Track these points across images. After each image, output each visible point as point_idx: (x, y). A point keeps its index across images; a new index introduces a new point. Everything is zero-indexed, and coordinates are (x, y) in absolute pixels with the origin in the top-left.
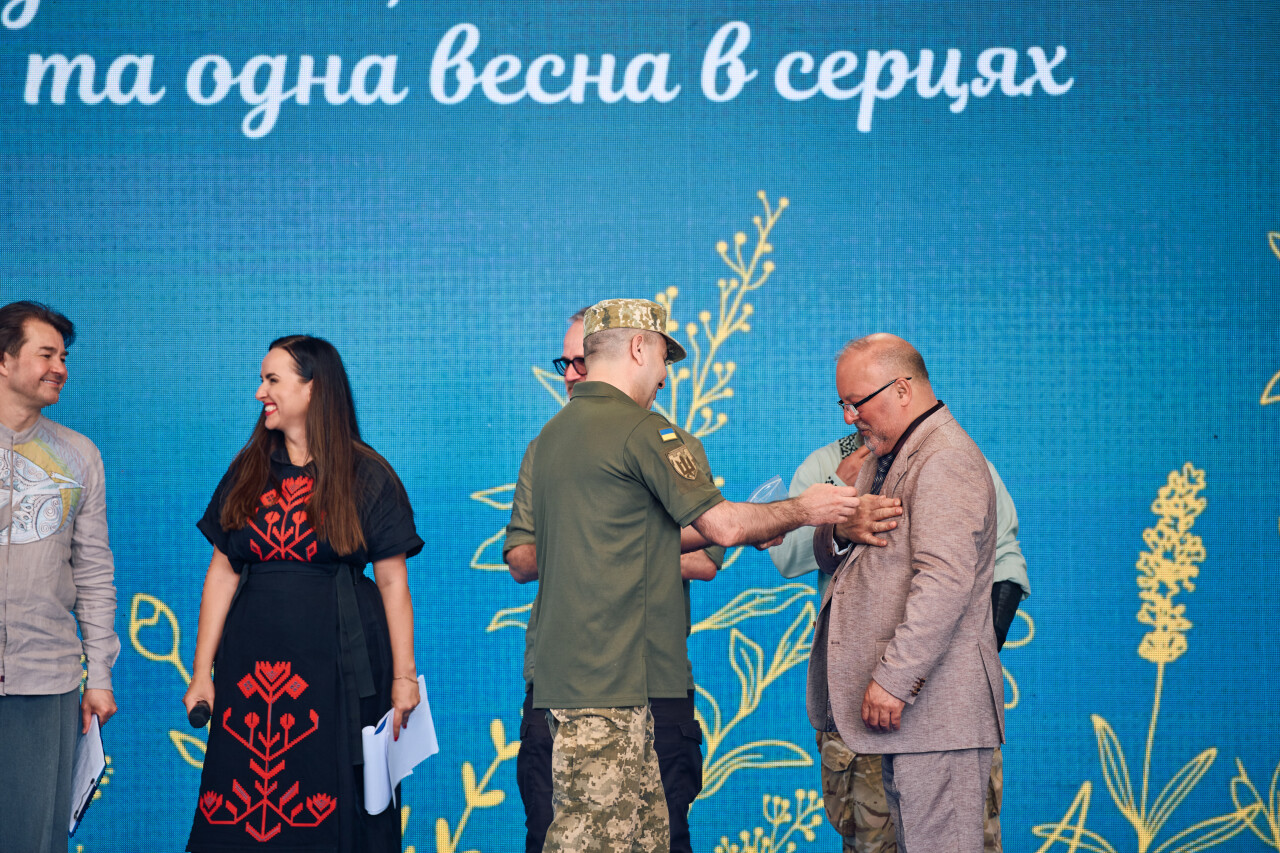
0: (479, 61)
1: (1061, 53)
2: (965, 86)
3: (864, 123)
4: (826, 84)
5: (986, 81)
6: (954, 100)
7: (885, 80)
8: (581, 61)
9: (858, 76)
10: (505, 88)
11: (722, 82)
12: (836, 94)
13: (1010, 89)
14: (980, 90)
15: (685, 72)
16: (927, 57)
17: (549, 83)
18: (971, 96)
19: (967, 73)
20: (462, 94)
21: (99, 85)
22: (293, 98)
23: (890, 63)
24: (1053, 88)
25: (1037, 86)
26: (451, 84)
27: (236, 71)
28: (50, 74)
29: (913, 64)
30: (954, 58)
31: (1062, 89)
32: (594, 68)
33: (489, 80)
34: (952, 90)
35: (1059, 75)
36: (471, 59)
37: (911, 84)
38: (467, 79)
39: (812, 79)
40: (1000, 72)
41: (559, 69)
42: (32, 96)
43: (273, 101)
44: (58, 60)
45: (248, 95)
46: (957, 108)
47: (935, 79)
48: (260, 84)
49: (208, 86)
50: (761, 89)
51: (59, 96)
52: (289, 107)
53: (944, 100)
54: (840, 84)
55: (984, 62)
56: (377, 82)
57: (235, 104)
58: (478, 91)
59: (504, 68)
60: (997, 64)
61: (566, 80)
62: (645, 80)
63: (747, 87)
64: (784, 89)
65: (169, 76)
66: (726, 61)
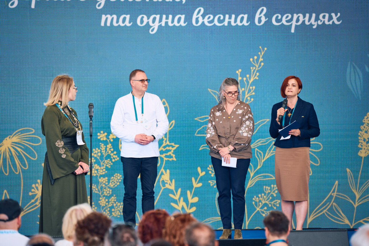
0: (203, 16)
1: (339, 14)
2: (316, 22)
3: (293, 31)
4: (284, 21)
5: (321, 21)
6: (314, 25)
7: (298, 20)
8: (227, 16)
9: (291, 20)
10: (209, 22)
11: (260, 21)
12: (286, 24)
13: (327, 23)
14: (320, 23)
15: (251, 19)
16: (307, 15)
17: (220, 21)
18: (318, 24)
19: (317, 19)
20: (200, 24)
21: (117, 22)
22: (161, 25)
23: (299, 16)
24: (337, 23)
25: (333, 22)
26: (197, 21)
27: (148, 19)
28: (107, 19)
29: (304, 17)
30: (314, 15)
31: (339, 23)
32: (230, 18)
33: (206, 20)
34: (313, 23)
35: (338, 20)
36: (202, 16)
37: (304, 22)
38: (201, 20)
39: (281, 20)
40: (325, 19)
41: (222, 18)
42: (102, 24)
43: (156, 25)
44: (109, 16)
45: (151, 24)
46: (314, 27)
47: (309, 20)
48: (154, 21)
49: (142, 22)
50: (269, 23)
51: (108, 24)
52: (160, 27)
53: (311, 25)
54: (287, 21)
55: (321, 16)
56: (180, 21)
57: (148, 26)
58: (203, 23)
59: (209, 18)
60: (324, 17)
61: (224, 20)
62: (242, 20)
63: (265, 22)
64: (274, 23)
65: (133, 20)
66: (260, 16)
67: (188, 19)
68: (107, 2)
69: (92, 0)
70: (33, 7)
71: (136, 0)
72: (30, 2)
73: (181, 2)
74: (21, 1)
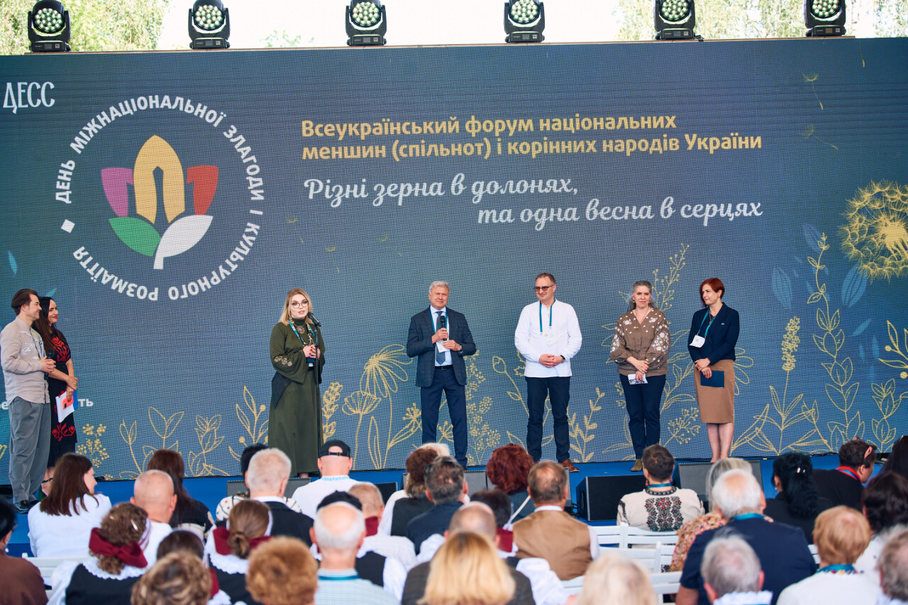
0: (599, 209)
1: (759, 204)
2: (733, 213)
3: (706, 224)
4: (695, 214)
5: (739, 212)
6: (730, 217)
7: (711, 212)
8: (627, 208)
9: (703, 211)
10: (606, 216)
11: (666, 213)
12: (696, 215)
13: (745, 214)
14: (737, 215)
15: (656, 210)
16: (722, 206)
17: (618, 214)
18: (735, 216)
19: (734, 210)
20: (594, 218)
21: (497, 218)
22: (549, 219)
23: (712, 207)
24: (757, 214)
25: (753, 214)
26: (591, 215)
27: (533, 213)
28: (485, 215)
29: (719, 208)
30: (730, 206)
31: (760, 214)
32: (631, 210)
33: (602, 213)
34: (729, 214)
35: (759, 210)
36: (597, 208)
37: (718, 213)
38: (596, 213)
39: (691, 212)
40: (743, 210)
41: (621, 211)
42: (480, 221)
43: (543, 220)
44: (487, 212)
45: (537, 219)
46: (731, 219)
47: (725, 211)
48: (540, 216)
49: (526, 217)
50: (677, 214)
51: (487, 221)
52: (547, 222)
53: (727, 217)
54: (698, 213)
55: (738, 207)
56: (571, 215)
57: (533, 222)
58: (599, 216)
59: (606, 210)
60: (742, 207)
61: (623, 213)
62: (645, 213)
63: (673, 214)
64: (683, 215)
65: (516, 215)
66: (667, 207)
67: (581, 212)
68: (485, 195)
69: (468, 194)
70: (400, 203)
71: (519, 191)
72: (397, 198)
73: (572, 192)
74: (386, 198)
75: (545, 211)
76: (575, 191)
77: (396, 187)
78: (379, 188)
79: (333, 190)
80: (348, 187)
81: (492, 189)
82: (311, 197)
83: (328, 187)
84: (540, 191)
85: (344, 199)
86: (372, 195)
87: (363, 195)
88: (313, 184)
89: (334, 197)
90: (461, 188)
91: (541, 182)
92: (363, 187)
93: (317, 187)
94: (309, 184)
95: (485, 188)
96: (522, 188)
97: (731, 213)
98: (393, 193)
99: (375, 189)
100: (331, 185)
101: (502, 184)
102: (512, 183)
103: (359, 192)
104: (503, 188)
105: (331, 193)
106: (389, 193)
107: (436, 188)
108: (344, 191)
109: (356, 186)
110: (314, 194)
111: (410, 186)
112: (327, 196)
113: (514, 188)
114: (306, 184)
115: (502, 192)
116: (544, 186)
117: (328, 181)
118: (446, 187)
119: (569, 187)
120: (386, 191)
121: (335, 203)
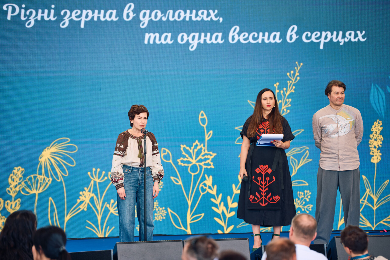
0: (239, 34)
1: (364, 32)
2: (343, 39)
3: (321, 47)
4: (313, 39)
5: (348, 38)
6: (341, 42)
7: (326, 38)
8: (261, 34)
9: (320, 37)
10: (245, 40)
11: (291, 38)
12: (314, 41)
13: (353, 40)
14: (346, 40)
15: (283, 36)
16: (335, 33)
17: (254, 38)
18: (344, 42)
19: (344, 36)
20: (235, 41)
21: (160, 40)
22: (200, 42)
23: (327, 34)
24: (362, 40)
25: (359, 39)
26: (233, 39)
27: (188, 36)
28: (150, 37)
29: (332, 34)
30: (341, 33)
31: (364, 40)
32: (264, 35)
33: (241, 38)
34: (340, 40)
35: (363, 37)
36: (237, 34)
37: (332, 39)
38: (236, 38)
39: (310, 38)
40: (350, 36)
41: (256, 36)
42: (146, 42)
43: (195, 43)
44: (151, 34)
45: (191, 41)
46: (341, 44)
47: (337, 38)
48: (193, 39)
49: (182, 39)
50: (299, 40)
51: (151, 42)
52: (199, 44)
53: (339, 42)
54: (316, 39)
55: (347, 34)
56: (217, 39)
57: (188, 43)
58: (239, 40)
59: (244, 35)
60: (350, 35)
61: (258, 38)
62: (275, 38)
63: (296, 39)
64: (304, 39)
65: (174, 37)
66: (292, 34)
67: (225, 37)
68: (151, 21)
69: (137, 20)
70: (82, 26)
71: (177, 19)
72: (80, 21)
73: (219, 20)
74: (71, 21)
75: (197, 35)
76: (221, 20)
77: (79, 12)
78: (65, 13)
79: (28, 13)
80: (40, 11)
81: (156, 16)
82: (9, 18)
83: (23, 11)
84: (194, 19)
85: (36, 21)
86: (60, 18)
87: (52, 18)
88: (10, 8)
89: (28, 19)
90: (132, 15)
91: (194, 12)
92: (52, 12)
93: (14, 10)
94: (7, 7)
95: (150, 16)
96: (179, 16)
97: (342, 39)
98: (77, 17)
99: (62, 13)
100: (26, 9)
101: (164, 12)
102: (171, 12)
103: (49, 15)
104: (165, 16)
105: (25, 15)
106: (74, 17)
107: (111, 14)
108: (37, 15)
109: (46, 11)
110: (12, 16)
111: (90, 12)
112: (23, 18)
113: (173, 16)
114: (5, 8)
115: (164, 19)
116: (197, 15)
117: (24, 6)
118: (120, 14)
119: (216, 16)
120: (71, 16)
121: (29, 24)
